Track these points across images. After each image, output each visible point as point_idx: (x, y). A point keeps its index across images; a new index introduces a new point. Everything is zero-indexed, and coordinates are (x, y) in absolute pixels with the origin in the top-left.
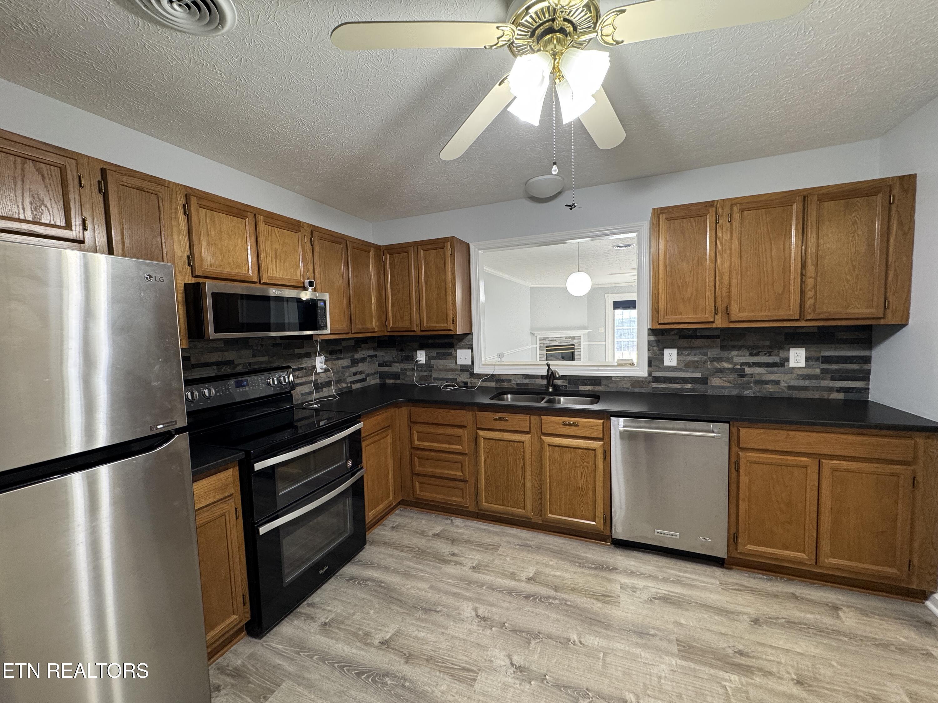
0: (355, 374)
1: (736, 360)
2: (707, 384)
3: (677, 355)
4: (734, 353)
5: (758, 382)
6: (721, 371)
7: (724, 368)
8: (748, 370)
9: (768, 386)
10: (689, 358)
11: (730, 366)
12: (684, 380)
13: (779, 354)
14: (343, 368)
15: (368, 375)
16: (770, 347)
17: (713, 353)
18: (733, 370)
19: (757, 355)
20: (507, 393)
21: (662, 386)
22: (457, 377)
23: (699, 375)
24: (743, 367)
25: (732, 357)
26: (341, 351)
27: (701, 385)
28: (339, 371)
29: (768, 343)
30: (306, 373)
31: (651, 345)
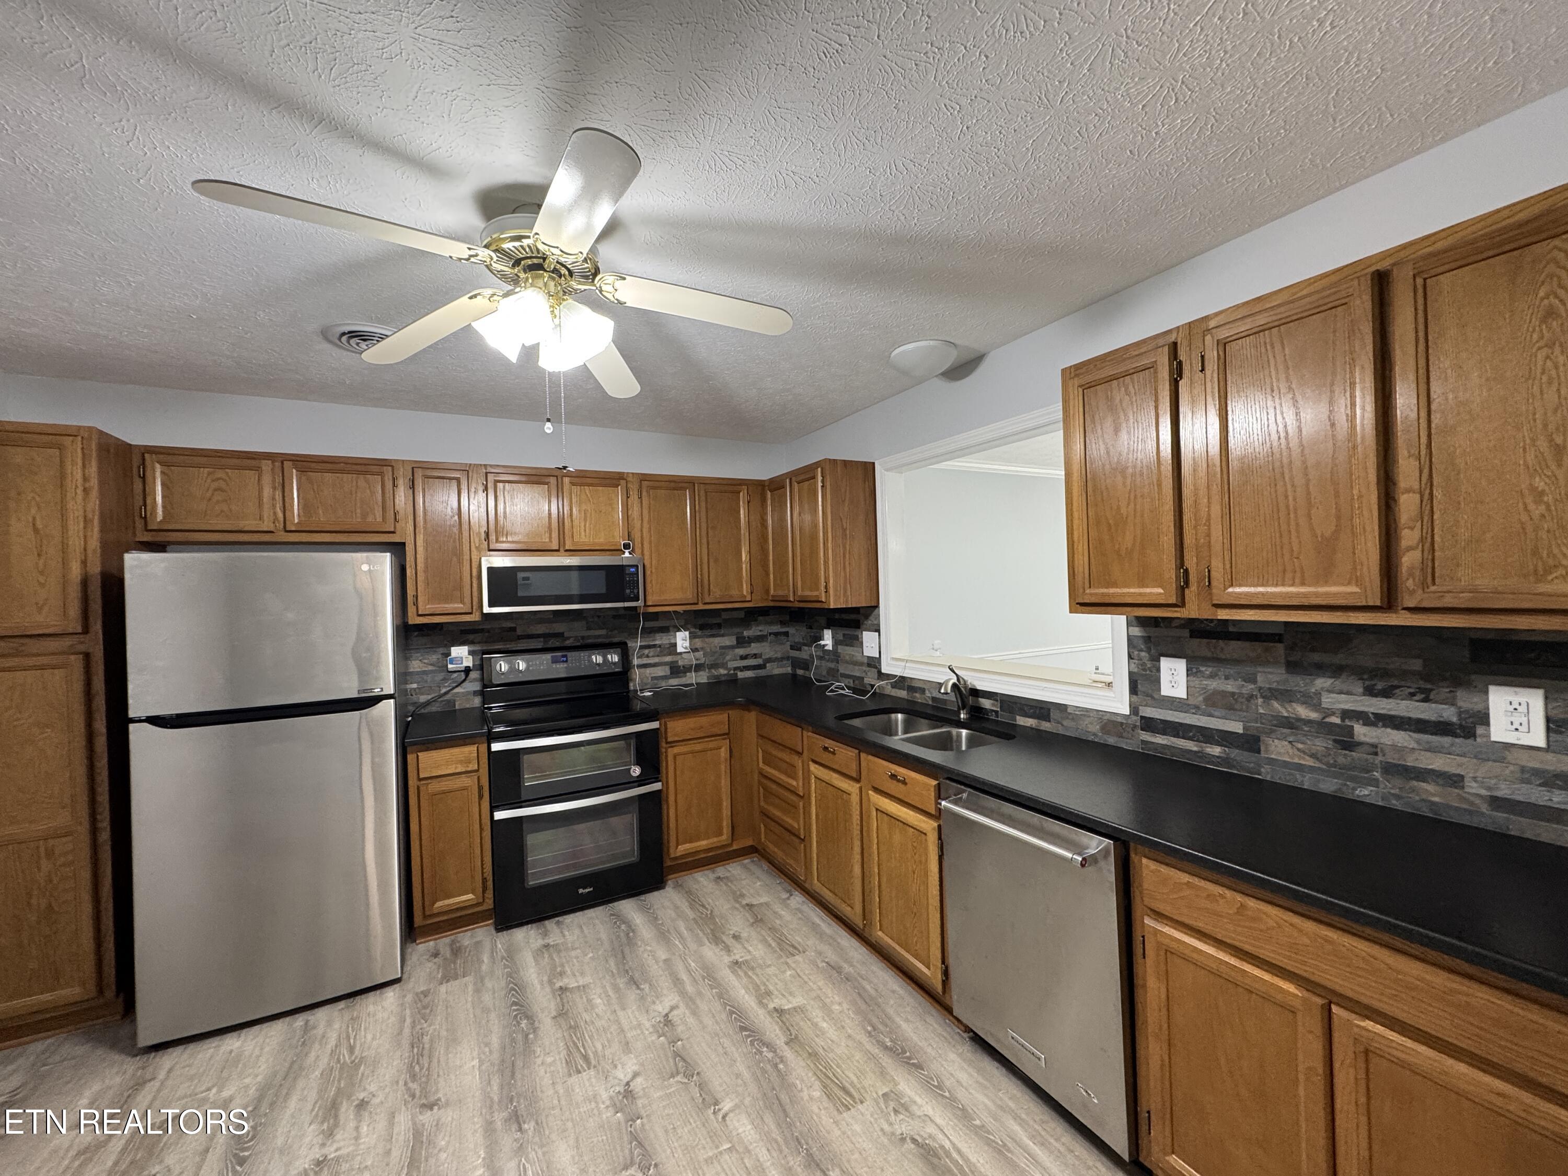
0: (743, 658)
1: (1328, 700)
2: (1259, 752)
3: (1188, 675)
4: (1322, 683)
5: (1391, 770)
6: (1292, 724)
7: (1299, 720)
8: (1361, 732)
9: (1424, 785)
10: (1213, 685)
11: (1314, 715)
12: (1206, 735)
13: (1454, 698)
14: (722, 648)
15: (769, 660)
16: (1427, 677)
17: (1270, 676)
18: (1323, 727)
19: (1386, 694)
20: (896, 711)
21: (1160, 740)
22: (863, 675)
23: (1237, 727)
24: (1348, 723)
25: (1318, 694)
26: (719, 626)
27: (1246, 753)
28: (715, 652)
29: (1416, 665)
30: (661, 652)
31: (1134, 647)
